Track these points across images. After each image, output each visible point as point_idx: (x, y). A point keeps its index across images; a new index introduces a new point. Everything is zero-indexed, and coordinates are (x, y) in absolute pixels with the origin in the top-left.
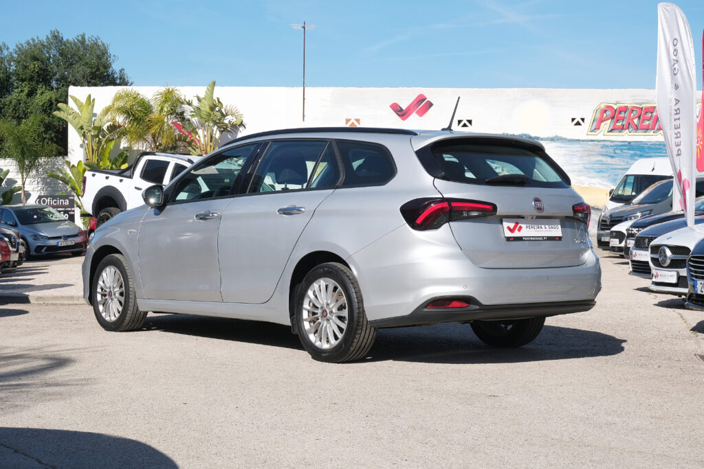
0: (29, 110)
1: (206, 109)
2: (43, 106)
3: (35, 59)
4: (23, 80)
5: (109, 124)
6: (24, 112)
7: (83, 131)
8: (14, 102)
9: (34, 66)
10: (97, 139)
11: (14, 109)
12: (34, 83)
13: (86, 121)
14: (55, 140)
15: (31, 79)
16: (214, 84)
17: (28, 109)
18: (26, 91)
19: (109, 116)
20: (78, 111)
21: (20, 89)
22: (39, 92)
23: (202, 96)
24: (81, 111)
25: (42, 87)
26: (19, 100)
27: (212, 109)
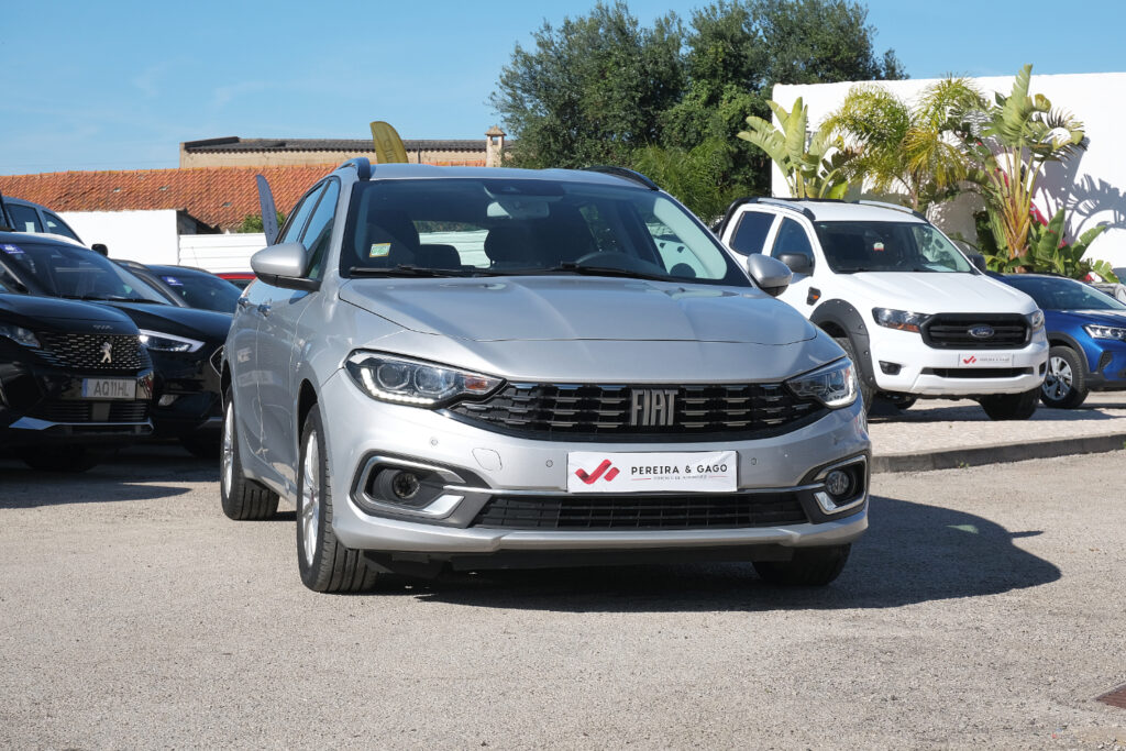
0: (707, 131)
1: (1011, 116)
2: (729, 122)
3: (719, 35)
4: (698, 77)
5: (834, 150)
6: (699, 133)
7: (789, 166)
8: (682, 115)
9: (715, 50)
10: (814, 179)
11: (682, 129)
12: (718, 81)
13: (794, 147)
14: (753, 183)
15: (714, 74)
16: (1030, 69)
17: (705, 128)
18: (704, 97)
19: (833, 137)
20: (782, 131)
21: (693, 94)
22: (725, 97)
23: (1007, 94)
24: (785, 130)
25: (731, 89)
26: (690, 113)
27: (1025, 116)
